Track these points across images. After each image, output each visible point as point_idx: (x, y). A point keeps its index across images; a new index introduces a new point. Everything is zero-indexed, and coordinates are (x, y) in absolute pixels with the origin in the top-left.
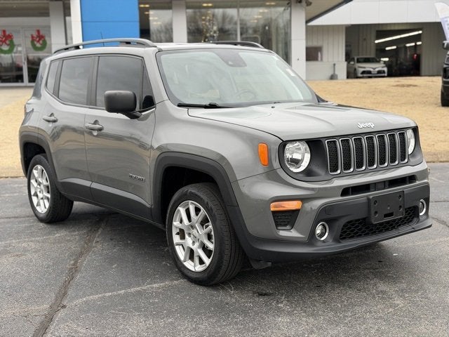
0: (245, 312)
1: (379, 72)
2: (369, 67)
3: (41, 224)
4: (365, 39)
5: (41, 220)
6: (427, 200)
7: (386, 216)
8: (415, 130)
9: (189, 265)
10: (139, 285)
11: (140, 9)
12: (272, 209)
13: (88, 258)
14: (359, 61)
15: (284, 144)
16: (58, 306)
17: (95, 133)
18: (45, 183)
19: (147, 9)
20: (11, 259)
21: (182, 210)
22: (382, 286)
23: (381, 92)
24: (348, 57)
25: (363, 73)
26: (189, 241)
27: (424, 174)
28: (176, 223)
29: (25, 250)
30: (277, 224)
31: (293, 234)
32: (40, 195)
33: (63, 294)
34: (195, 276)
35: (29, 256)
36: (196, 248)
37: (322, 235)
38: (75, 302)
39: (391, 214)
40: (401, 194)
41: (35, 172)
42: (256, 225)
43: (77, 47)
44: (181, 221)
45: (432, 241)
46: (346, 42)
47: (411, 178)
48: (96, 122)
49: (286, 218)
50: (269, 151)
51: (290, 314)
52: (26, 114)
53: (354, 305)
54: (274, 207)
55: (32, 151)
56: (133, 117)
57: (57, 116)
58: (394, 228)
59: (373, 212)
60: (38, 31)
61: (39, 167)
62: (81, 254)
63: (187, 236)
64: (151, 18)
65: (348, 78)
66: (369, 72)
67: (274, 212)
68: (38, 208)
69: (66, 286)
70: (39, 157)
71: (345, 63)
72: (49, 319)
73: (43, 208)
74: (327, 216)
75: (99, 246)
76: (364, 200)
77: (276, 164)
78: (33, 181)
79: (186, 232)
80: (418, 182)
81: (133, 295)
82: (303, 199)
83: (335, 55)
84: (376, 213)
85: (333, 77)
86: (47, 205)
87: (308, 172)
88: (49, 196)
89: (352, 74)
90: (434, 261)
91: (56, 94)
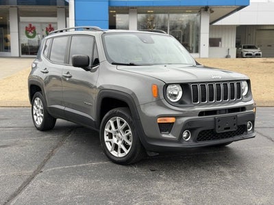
0: (140, 178)
1: (257, 55)
2: (250, 51)
3: (38, 131)
4: (250, 35)
5: (38, 129)
6: (253, 122)
7: (226, 129)
8: (248, 81)
9: (114, 153)
10: (85, 163)
11: (110, 13)
12: (159, 122)
13: (60, 149)
14: (244, 48)
15: (167, 85)
16: (38, 171)
17: (67, 79)
18: (41, 108)
19: (115, 14)
20: (17, 148)
21: (111, 122)
22: (222, 169)
23: (252, 66)
24: (238, 45)
25: (247, 55)
26: (114, 140)
27: (251, 107)
28: (107, 129)
29: (27, 144)
30: (161, 131)
31: (170, 136)
32: (38, 115)
33: (42, 166)
34: (118, 159)
35: (28, 146)
36: (120, 144)
37: (187, 138)
38: (48, 170)
39: (229, 128)
40: (235, 117)
41: (36, 101)
42: (150, 131)
43: (62, 31)
44: (110, 128)
45: (259, 148)
46: (237, 36)
47: (243, 108)
48: (68, 73)
49: (166, 127)
50: (158, 89)
51: (165, 180)
52: (33, 68)
53: (202, 177)
54: (159, 120)
55: (35, 89)
56: (87, 70)
57: (48, 70)
58: (231, 136)
59: (217, 126)
60: (50, 25)
61: (38, 99)
62: (57, 147)
63: (114, 137)
64: (117, 19)
65: (237, 57)
66: (251, 55)
67: (159, 123)
68: (37, 122)
69: (45, 162)
70: (38, 93)
71: (235, 49)
72: (32, 177)
73: (39, 122)
74: (190, 127)
75: (68, 143)
76: (212, 119)
77: (162, 97)
78: (34, 107)
79: (113, 134)
80: (247, 111)
81: (80, 167)
82: (176, 117)
83: (229, 43)
84: (219, 127)
85: (227, 57)
86: (42, 120)
87: (181, 102)
88: (42, 115)
89: (239, 55)
90: (257, 158)
91: (49, 57)
